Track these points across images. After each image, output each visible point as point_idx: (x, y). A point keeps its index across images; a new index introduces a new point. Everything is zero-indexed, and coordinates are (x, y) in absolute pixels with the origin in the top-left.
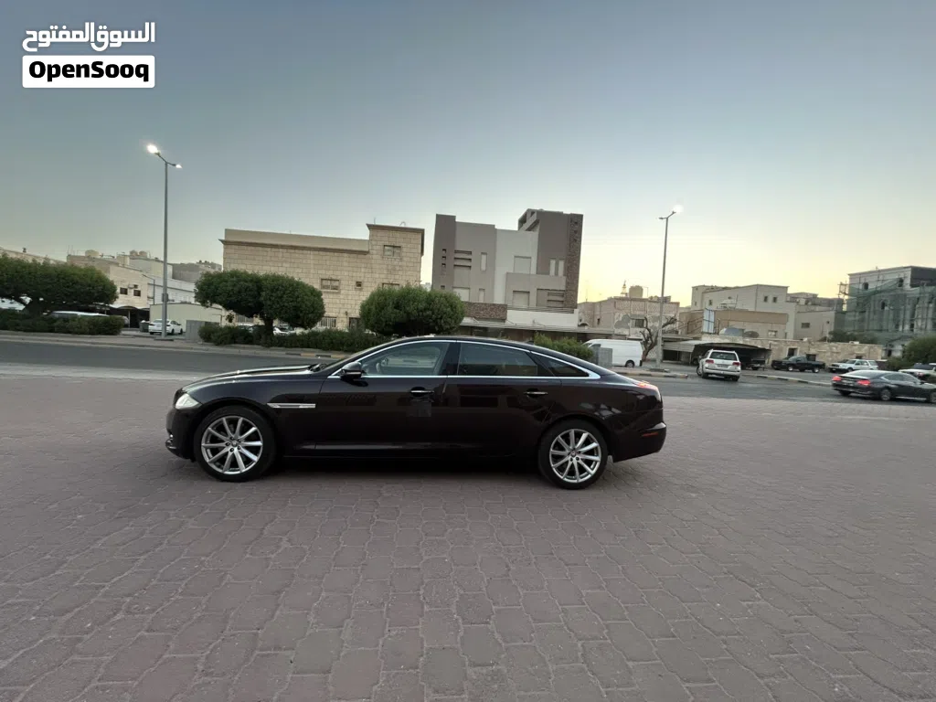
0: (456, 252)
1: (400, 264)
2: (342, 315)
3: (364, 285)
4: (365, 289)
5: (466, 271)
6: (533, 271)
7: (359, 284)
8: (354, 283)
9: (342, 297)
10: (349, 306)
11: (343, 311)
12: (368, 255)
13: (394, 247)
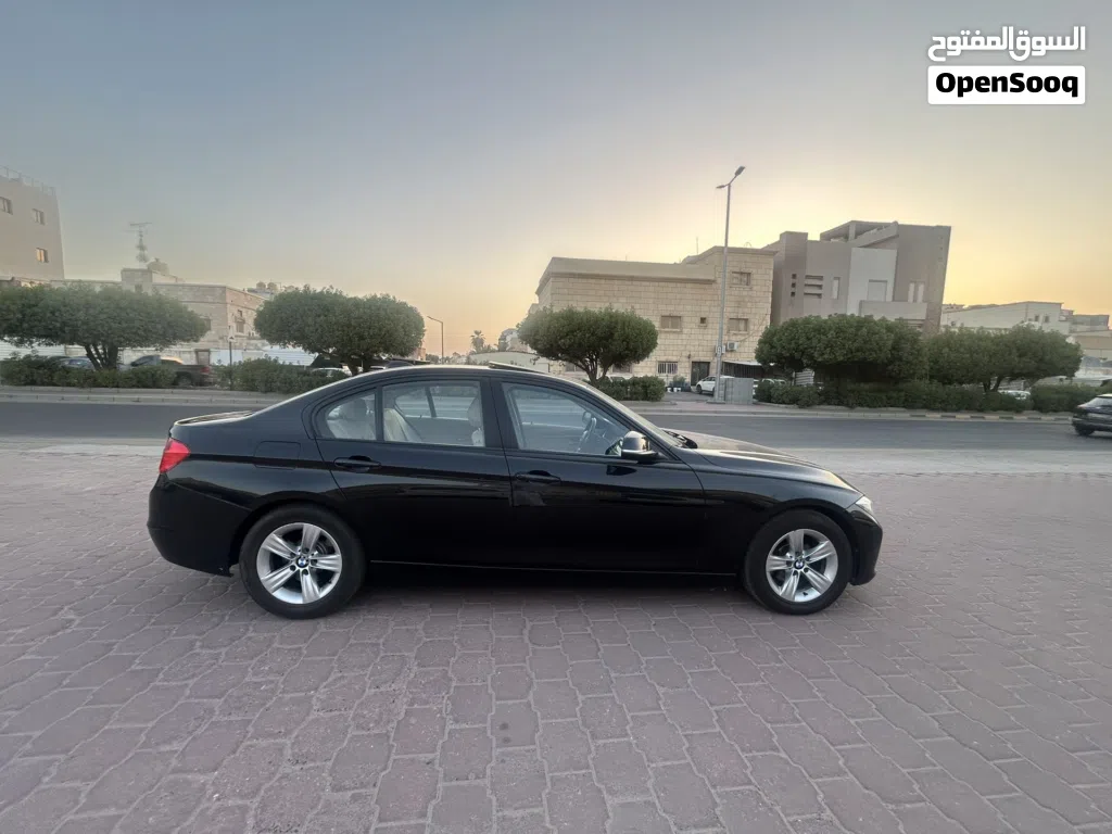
0: (808, 277)
1: (750, 293)
2: (685, 359)
3: (710, 320)
4: (710, 326)
5: (816, 299)
6: (889, 298)
7: (703, 320)
8: (698, 320)
9: (684, 336)
10: (692, 348)
11: (686, 354)
12: (714, 285)
13: (742, 273)
